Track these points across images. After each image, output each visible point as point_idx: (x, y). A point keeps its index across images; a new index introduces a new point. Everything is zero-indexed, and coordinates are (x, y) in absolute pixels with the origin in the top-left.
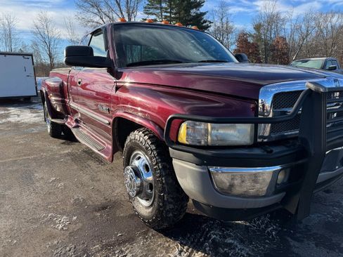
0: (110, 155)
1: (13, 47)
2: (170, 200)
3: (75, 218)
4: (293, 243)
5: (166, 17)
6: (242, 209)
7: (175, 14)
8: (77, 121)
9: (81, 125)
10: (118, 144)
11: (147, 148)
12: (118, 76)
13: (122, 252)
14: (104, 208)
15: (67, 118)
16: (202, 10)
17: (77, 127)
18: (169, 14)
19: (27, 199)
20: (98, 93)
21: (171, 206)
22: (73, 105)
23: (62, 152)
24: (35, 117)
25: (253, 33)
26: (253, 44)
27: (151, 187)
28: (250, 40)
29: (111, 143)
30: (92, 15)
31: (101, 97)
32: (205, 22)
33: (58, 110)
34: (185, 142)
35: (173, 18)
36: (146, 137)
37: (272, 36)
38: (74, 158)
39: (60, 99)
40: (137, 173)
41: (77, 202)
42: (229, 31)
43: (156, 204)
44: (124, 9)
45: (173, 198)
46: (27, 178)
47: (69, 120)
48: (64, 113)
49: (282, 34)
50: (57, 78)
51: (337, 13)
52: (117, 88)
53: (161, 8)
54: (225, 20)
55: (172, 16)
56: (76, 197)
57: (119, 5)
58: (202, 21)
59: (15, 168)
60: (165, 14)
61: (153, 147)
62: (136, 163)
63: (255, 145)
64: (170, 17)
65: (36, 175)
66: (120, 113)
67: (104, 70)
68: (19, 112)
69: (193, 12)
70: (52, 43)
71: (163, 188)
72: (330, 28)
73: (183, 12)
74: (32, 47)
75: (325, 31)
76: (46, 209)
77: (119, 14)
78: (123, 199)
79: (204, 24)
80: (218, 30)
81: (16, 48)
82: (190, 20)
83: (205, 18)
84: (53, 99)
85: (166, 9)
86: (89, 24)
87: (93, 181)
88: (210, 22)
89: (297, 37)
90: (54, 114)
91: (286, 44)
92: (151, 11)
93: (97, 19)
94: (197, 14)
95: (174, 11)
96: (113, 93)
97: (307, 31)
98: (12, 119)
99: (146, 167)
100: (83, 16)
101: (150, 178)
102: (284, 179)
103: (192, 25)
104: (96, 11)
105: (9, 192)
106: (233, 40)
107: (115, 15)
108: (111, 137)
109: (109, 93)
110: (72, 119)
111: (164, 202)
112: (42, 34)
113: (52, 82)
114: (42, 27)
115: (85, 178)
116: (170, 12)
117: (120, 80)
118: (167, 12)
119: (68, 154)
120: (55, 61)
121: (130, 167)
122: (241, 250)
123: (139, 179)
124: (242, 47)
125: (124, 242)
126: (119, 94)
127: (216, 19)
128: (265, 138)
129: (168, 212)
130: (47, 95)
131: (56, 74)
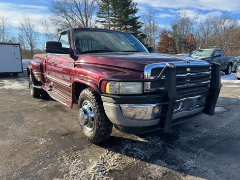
0: (71, 104)
1: (5, 39)
2: (102, 125)
3: (50, 139)
4: (169, 149)
5: (112, 19)
6: (138, 127)
7: (118, 17)
8: (50, 86)
9: (53, 88)
10: (75, 98)
11: (91, 98)
12: (76, 58)
13: (76, 154)
14: (67, 134)
15: (44, 85)
16: (136, 15)
17: (51, 90)
18: (114, 18)
19: (21, 131)
20: (64, 69)
21: (103, 128)
22: (48, 76)
23: (41, 106)
24: (22, 86)
25: (171, 31)
26: (171, 38)
27: (93, 119)
28: (170, 36)
29: (71, 98)
30: (61, 17)
31: (66, 72)
32: (138, 23)
33: (38, 80)
34: (109, 93)
35: (117, 20)
36: (91, 92)
37: (184, 33)
38: (49, 109)
39: (40, 73)
40: (85, 112)
41: (51, 132)
42: (154, 29)
43: (95, 128)
44: (83, 13)
45: (104, 124)
46: (20, 120)
47: (45, 86)
48: (42, 82)
49: (191, 32)
50: (38, 60)
51: (228, 19)
52: (75, 66)
53: (109, 13)
54: (152, 22)
55: (116, 19)
56: (50, 129)
57: (79, 11)
58: (136, 23)
59: (11, 115)
60: (111, 17)
61: (94, 97)
62: (85, 107)
63: (143, 94)
64: (115, 19)
65: (25, 118)
66: (77, 79)
67: (68, 55)
68: (10, 83)
69: (130, 16)
70: (33, 36)
71: (99, 118)
72: (223, 28)
73: (123, 16)
74: (18, 38)
75: (220, 31)
76: (33, 135)
77: (80, 17)
78: (78, 130)
79: (138, 25)
80: (147, 29)
81: (7, 39)
82: (128, 22)
83: (138, 20)
84: (35, 73)
85: (112, 14)
86: (59, 23)
87: (60, 121)
88: (142, 23)
89: (201, 34)
90: (36, 82)
91: (193, 39)
92: (102, 15)
93: (64, 20)
94: (133, 18)
95: (117, 16)
96: (73, 68)
97: (208, 30)
98: (7, 87)
99: (91, 109)
100: (55, 18)
101: (92, 115)
102: (159, 112)
103: (130, 25)
104: (64, 15)
105: (10, 127)
106: (158, 36)
107: (77, 18)
108: (71, 95)
109: (71, 68)
110: (47, 86)
111: (99, 126)
112: (26, 30)
113: (35, 62)
114: (26, 25)
115: (56, 120)
116: (115, 16)
117: (77, 61)
118: (113, 16)
119: (45, 107)
120: (35, 49)
121: (81, 109)
122: (141, 152)
123: (86, 115)
124: (164, 41)
125: (77, 150)
126: (76, 69)
127: (146, 22)
128: (148, 90)
129: (101, 132)
130: (32, 71)
131: (37, 58)
